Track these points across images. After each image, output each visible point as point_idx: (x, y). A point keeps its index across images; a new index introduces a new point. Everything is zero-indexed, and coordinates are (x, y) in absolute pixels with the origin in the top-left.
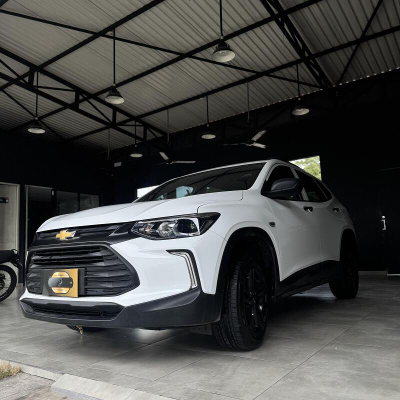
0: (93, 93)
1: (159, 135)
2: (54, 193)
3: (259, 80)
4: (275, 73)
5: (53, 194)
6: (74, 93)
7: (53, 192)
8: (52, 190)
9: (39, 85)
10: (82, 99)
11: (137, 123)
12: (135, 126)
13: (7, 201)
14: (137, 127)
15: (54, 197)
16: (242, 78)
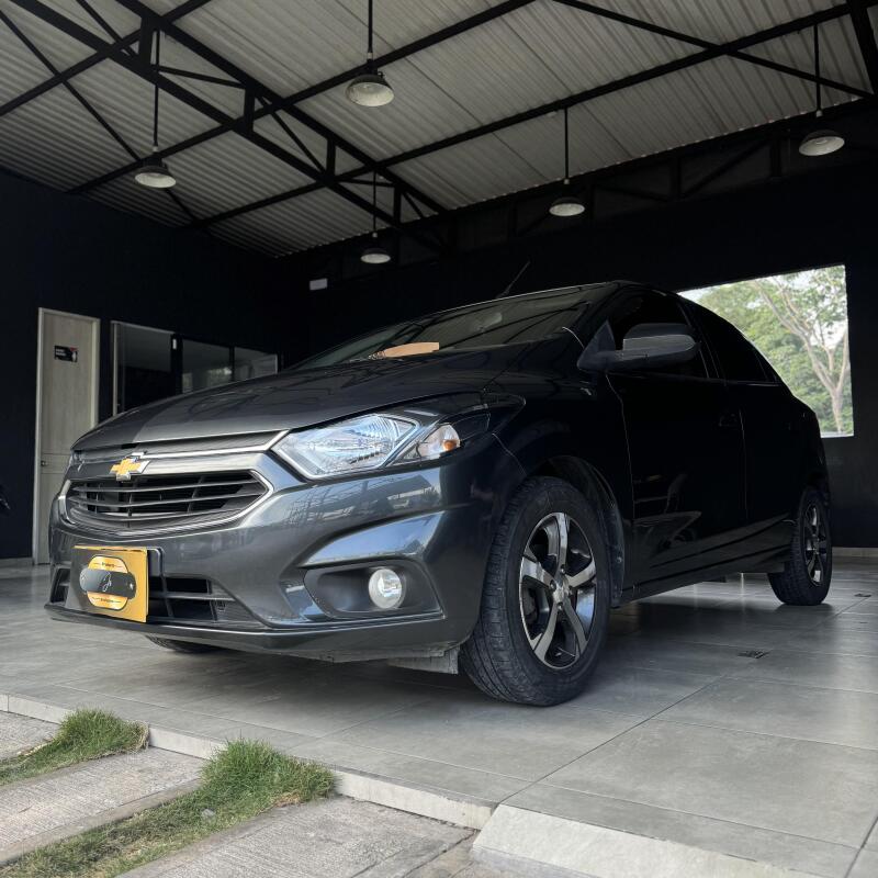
0: (284, 95)
1: (427, 212)
2: (179, 344)
3: (706, 67)
4: (749, 48)
5: (175, 347)
6: (242, 92)
7: (175, 341)
8: (173, 337)
9: (162, 63)
10: (259, 111)
11: (381, 179)
12: (375, 184)
13: (74, 356)
14: (378, 188)
15: (177, 355)
16: (664, 60)
